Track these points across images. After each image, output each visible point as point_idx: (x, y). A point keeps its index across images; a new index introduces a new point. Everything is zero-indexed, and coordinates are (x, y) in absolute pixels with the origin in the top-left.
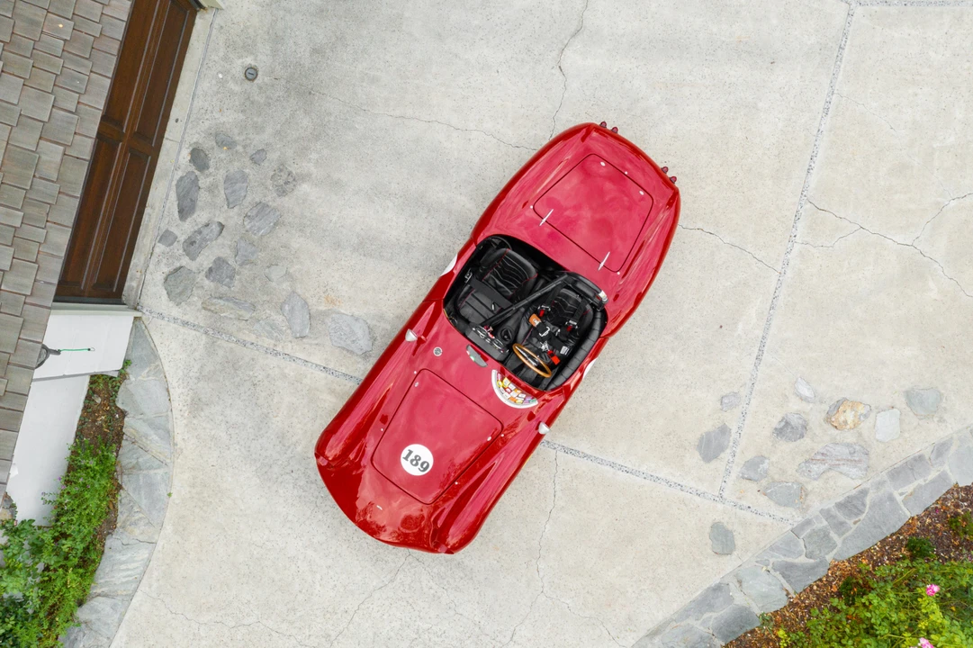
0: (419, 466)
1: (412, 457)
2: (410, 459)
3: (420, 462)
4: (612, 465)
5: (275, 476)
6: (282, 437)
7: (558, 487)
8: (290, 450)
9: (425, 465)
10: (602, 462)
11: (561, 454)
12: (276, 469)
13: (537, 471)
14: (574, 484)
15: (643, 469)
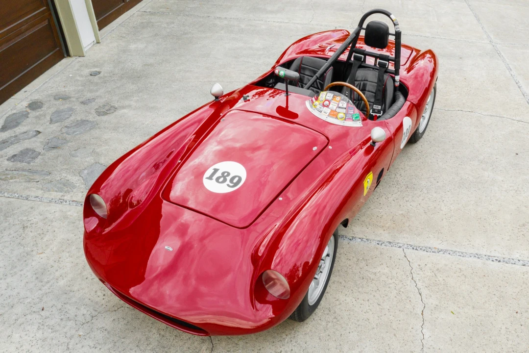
0: (228, 182)
1: (219, 174)
2: (215, 177)
3: (228, 178)
4: (477, 256)
5: (14, 317)
6: (40, 275)
7: (420, 285)
8: (48, 285)
9: (235, 180)
10: (462, 255)
11: (409, 252)
12: (19, 309)
13: (386, 270)
14: (441, 279)
15: (516, 256)
